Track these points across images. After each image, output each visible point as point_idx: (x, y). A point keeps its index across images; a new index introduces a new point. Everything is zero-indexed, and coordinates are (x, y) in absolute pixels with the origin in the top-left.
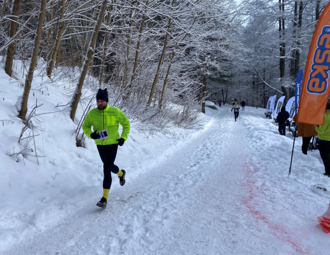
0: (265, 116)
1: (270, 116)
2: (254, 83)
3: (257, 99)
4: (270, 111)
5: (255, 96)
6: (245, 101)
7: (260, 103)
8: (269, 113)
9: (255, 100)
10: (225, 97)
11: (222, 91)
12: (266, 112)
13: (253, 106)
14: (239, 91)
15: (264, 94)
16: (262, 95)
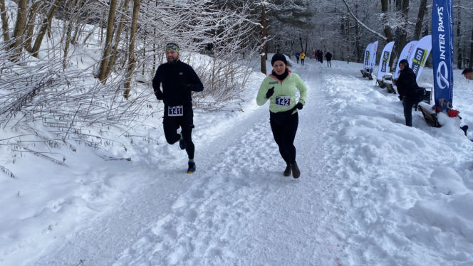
0: (362, 76)
1: (370, 75)
2: (342, 27)
3: (348, 49)
4: (369, 67)
5: (345, 45)
6: (332, 53)
7: (352, 55)
8: (368, 70)
9: (345, 51)
10: (304, 48)
11: (300, 39)
12: (363, 69)
13: (343, 59)
14: (322, 38)
15: (358, 43)
16: (354, 44)
